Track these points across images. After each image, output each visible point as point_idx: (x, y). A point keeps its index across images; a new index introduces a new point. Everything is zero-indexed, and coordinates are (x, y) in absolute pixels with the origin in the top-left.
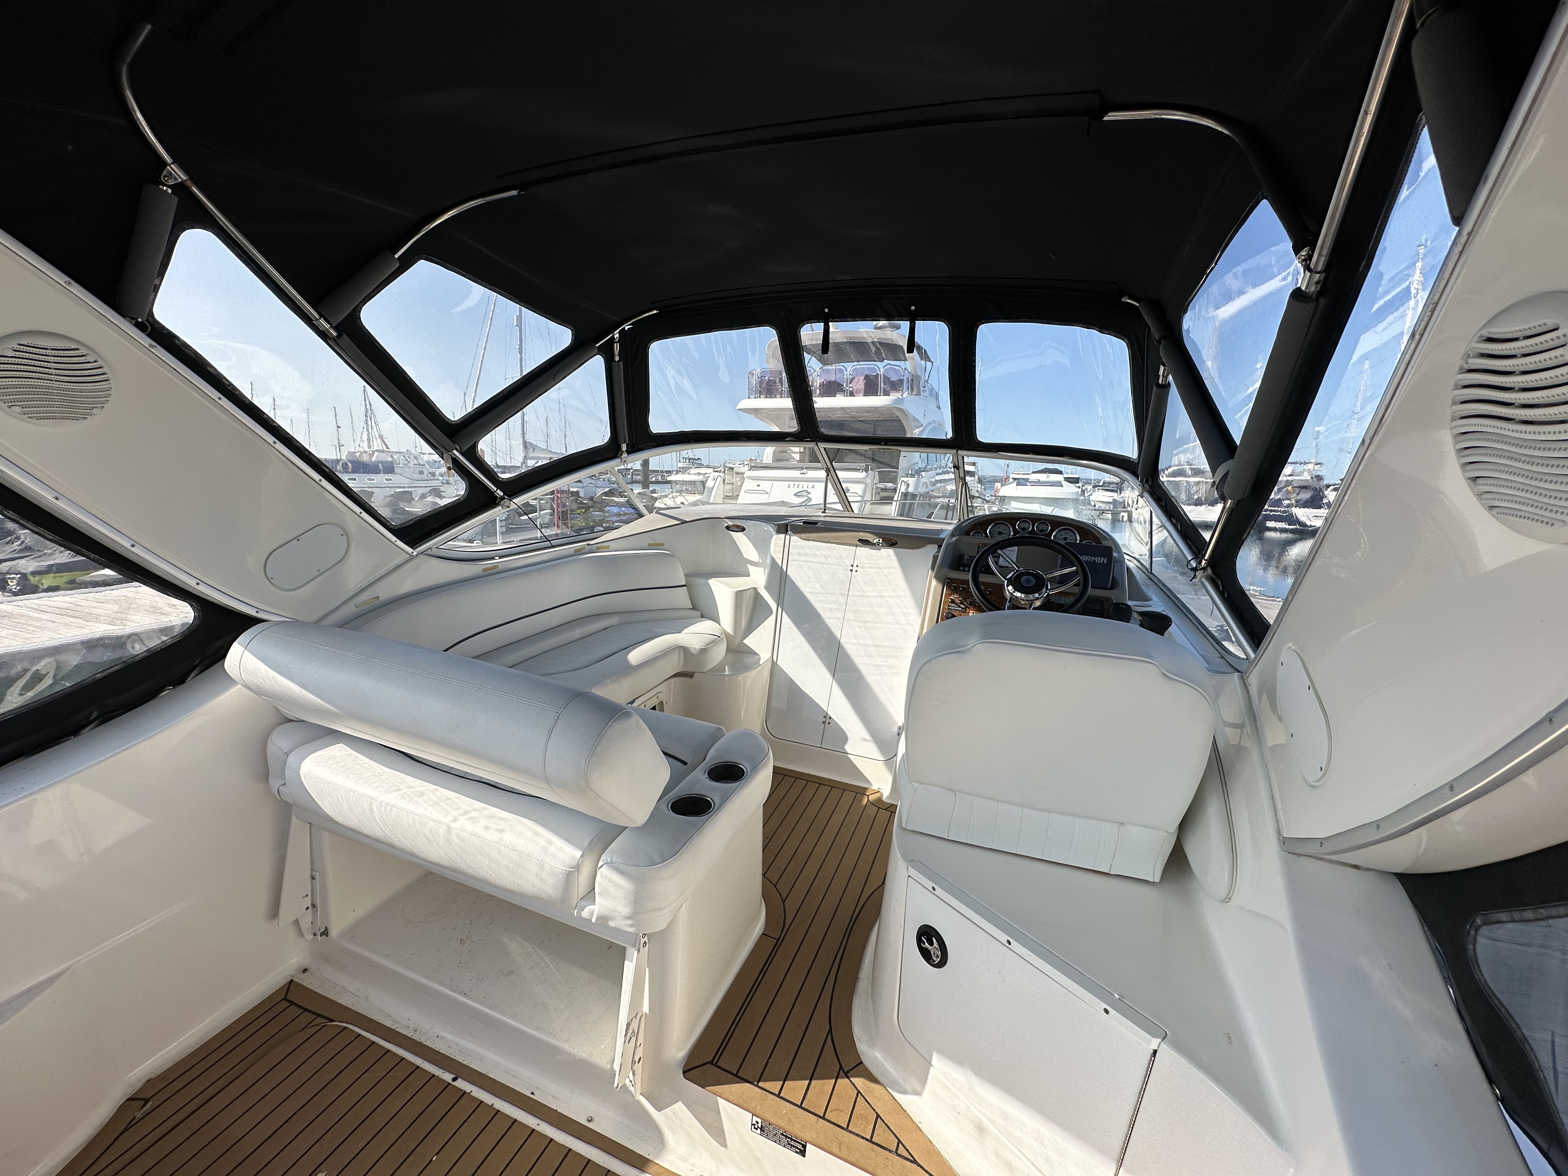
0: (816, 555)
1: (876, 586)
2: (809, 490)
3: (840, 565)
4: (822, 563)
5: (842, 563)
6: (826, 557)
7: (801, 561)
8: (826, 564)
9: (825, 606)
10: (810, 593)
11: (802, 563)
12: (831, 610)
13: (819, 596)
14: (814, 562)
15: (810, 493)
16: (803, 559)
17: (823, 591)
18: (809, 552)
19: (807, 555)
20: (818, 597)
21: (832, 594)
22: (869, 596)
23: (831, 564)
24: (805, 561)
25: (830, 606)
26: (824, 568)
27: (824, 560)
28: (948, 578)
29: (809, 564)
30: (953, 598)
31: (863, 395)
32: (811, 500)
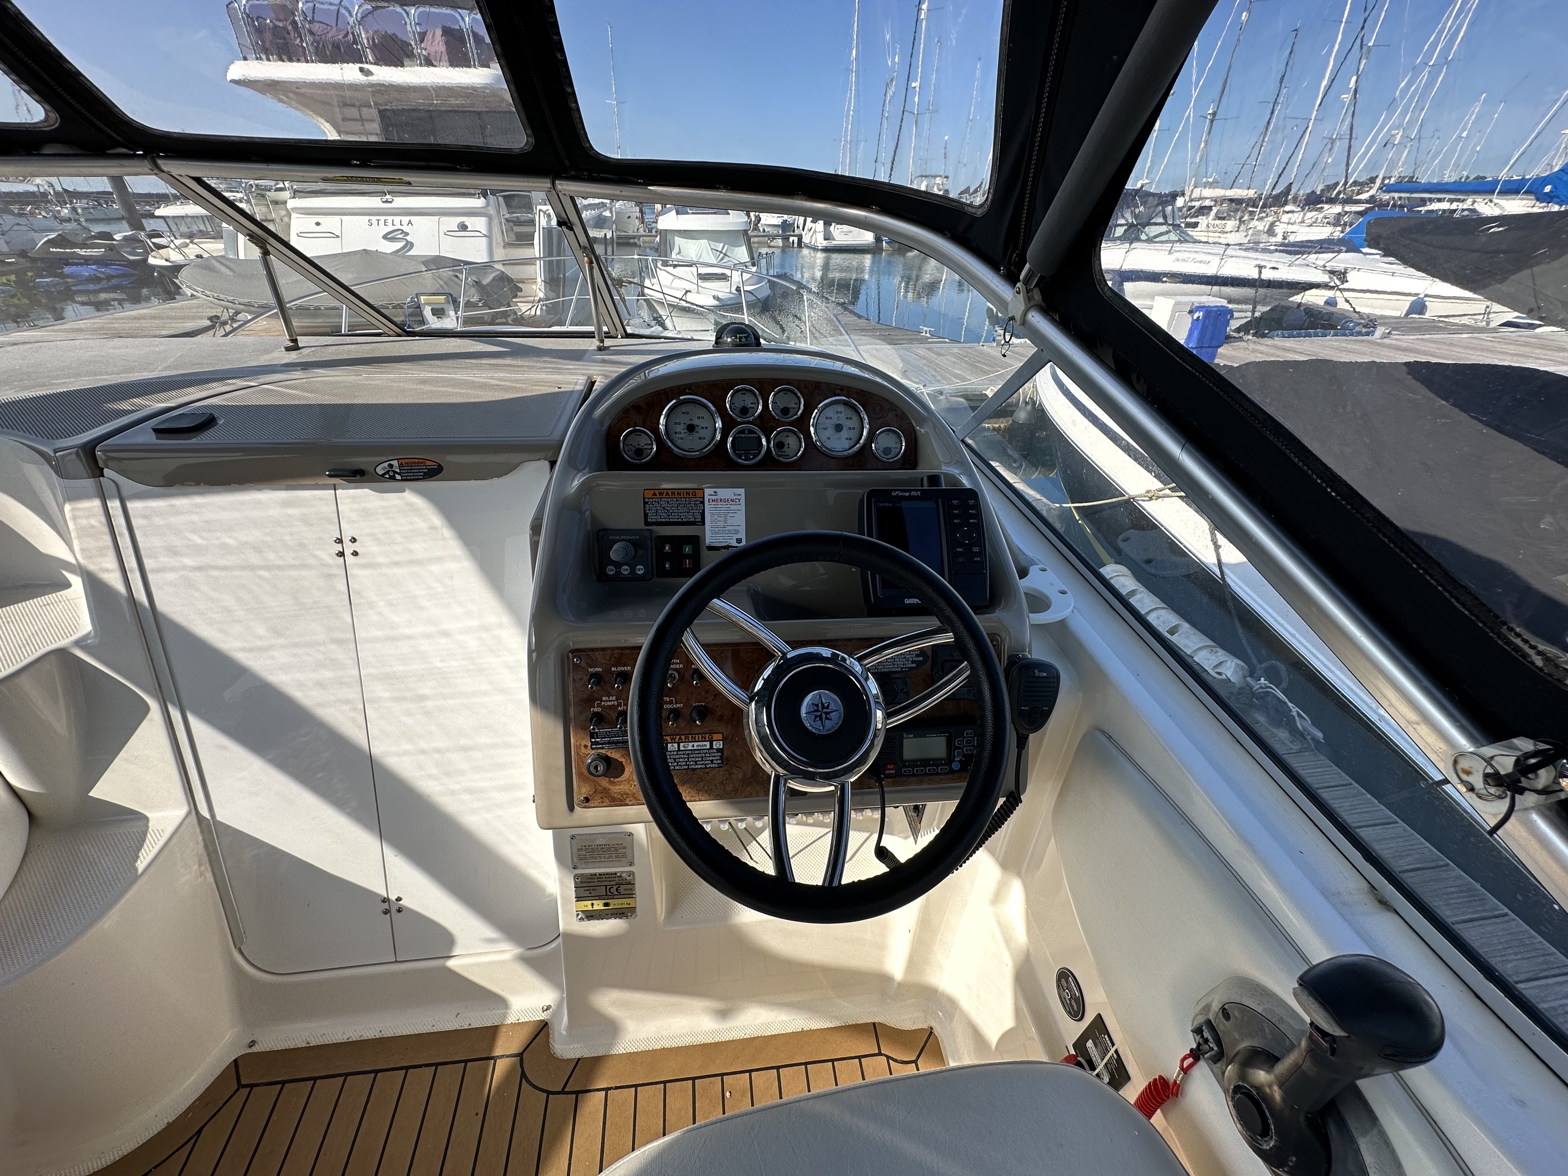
1: (420, 608)
2: (405, 228)
3: (304, 566)
4: (252, 568)
5: (312, 561)
6: (256, 549)
7: (184, 567)
8: (267, 568)
9: (300, 676)
10: (243, 650)
11: (192, 574)
12: (319, 682)
13: (275, 653)
14: (228, 568)
15: (407, 234)
16: (189, 562)
17: (282, 640)
18: (200, 540)
19: (198, 550)
21: (307, 644)
22: (411, 637)
23: (279, 568)
24: (199, 569)
25: (313, 673)
26: (262, 578)
27: (254, 559)
28: (576, 652)
29: (215, 573)
30: (599, 710)
31: (448, 64)
32: (412, 245)
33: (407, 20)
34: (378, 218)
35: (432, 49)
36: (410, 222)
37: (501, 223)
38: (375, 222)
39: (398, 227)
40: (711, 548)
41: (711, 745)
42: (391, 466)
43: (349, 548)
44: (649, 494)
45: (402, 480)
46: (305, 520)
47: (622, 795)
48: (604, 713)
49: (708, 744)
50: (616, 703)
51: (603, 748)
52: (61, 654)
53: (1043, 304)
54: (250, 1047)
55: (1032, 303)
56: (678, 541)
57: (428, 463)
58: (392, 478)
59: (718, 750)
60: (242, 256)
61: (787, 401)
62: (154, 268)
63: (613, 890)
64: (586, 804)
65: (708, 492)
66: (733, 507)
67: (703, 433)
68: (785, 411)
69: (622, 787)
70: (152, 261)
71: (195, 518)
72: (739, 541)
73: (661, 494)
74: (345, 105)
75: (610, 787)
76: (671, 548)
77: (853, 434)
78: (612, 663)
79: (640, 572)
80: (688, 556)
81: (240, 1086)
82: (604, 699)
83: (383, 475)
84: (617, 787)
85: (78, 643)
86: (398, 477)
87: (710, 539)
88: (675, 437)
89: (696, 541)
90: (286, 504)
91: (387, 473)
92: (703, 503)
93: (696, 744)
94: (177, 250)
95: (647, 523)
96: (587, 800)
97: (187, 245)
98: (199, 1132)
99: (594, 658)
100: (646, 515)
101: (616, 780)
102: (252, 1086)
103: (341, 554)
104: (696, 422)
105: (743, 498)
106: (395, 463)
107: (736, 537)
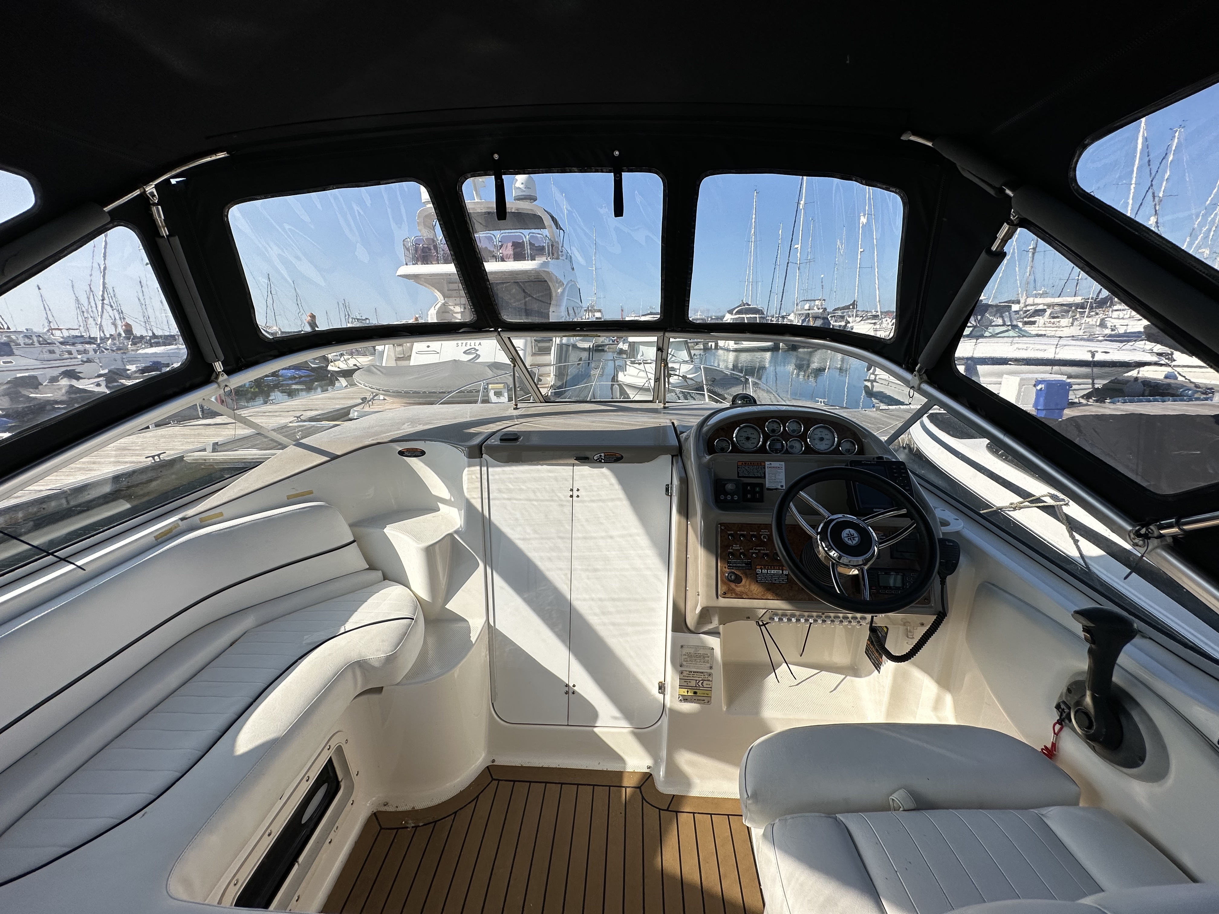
0: (521, 490)
1: (601, 523)
2: (477, 348)
3: (552, 500)
4: (530, 500)
5: (556, 498)
6: (534, 492)
7: (504, 499)
8: (536, 500)
9: (542, 554)
10: (520, 539)
11: (505, 501)
12: (550, 559)
13: (534, 542)
14: (520, 500)
15: (477, 350)
16: (505, 496)
17: (536, 536)
18: (511, 487)
19: (510, 491)
20: (531, 544)
21: (548, 539)
22: (595, 538)
23: (542, 501)
24: (509, 499)
25: (548, 554)
26: (533, 505)
27: (532, 496)
28: (721, 524)
29: (514, 502)
30: (732, 551)
31: (513, 259)
32: (479, 356)
33: (495, 240)
34: (462, 342)
35: (505, 253)
36: (480, 344)
37: (532, 342)
38: (460, 344)
39: (473, 346)
40: (768, 489)
41: (783, 572)
42: (601, 456)
43: (575, 493)
44: (740, 464)
45: (604, 462)
46: (556, 479)
47: (741, 593)
49: (781, 571)
50: (739, 548)
51: (733, 569)
52: (450, 535)
53: (929, 381)
54: (493, 762)
55: (923, 380)
56: (754, 485)
57: (617, 455)
58: (600, 462)
59: (786, 575)
60: (384, 365)
61: (795, 426)
62: (329, 371)
63: (700, 684)
64: (725, 596)
65: (767, 463)
66: (779, 471)
67: (753, 441)
68: (794, 431)
70: (330, 368)
71: (511, 476)
72: (782, 486)
73: (745, 464)
74: (450, 283)
75: (736, 589)
76: (750, 488)
77: (829, 442)
78: (738, 530)
79: (736, 499)
80: (757, 492)
81: (493, 779)
82: (734, 546)
83: (596, 460)
84: (740, 589)
85: (456, 532)
86: (603, 461)
87: (768, 485)
88: (740, 443)
89: (762, 486)
90: (550, 471)
91: (598, 459)
92: (765, 468)
93: (775, 571)
94: (344, 362)
95: (739, 477)
96: (725, 593)
97: (349, 359)
98: (478, 797)
99: (729, 527)
100: (738, 473)
101: (739, 585)
102: (499, 780)
103: (572, 496)
104: (750, 436)
105: (784, 466)
106: (603, 454)
107: (780, 484)
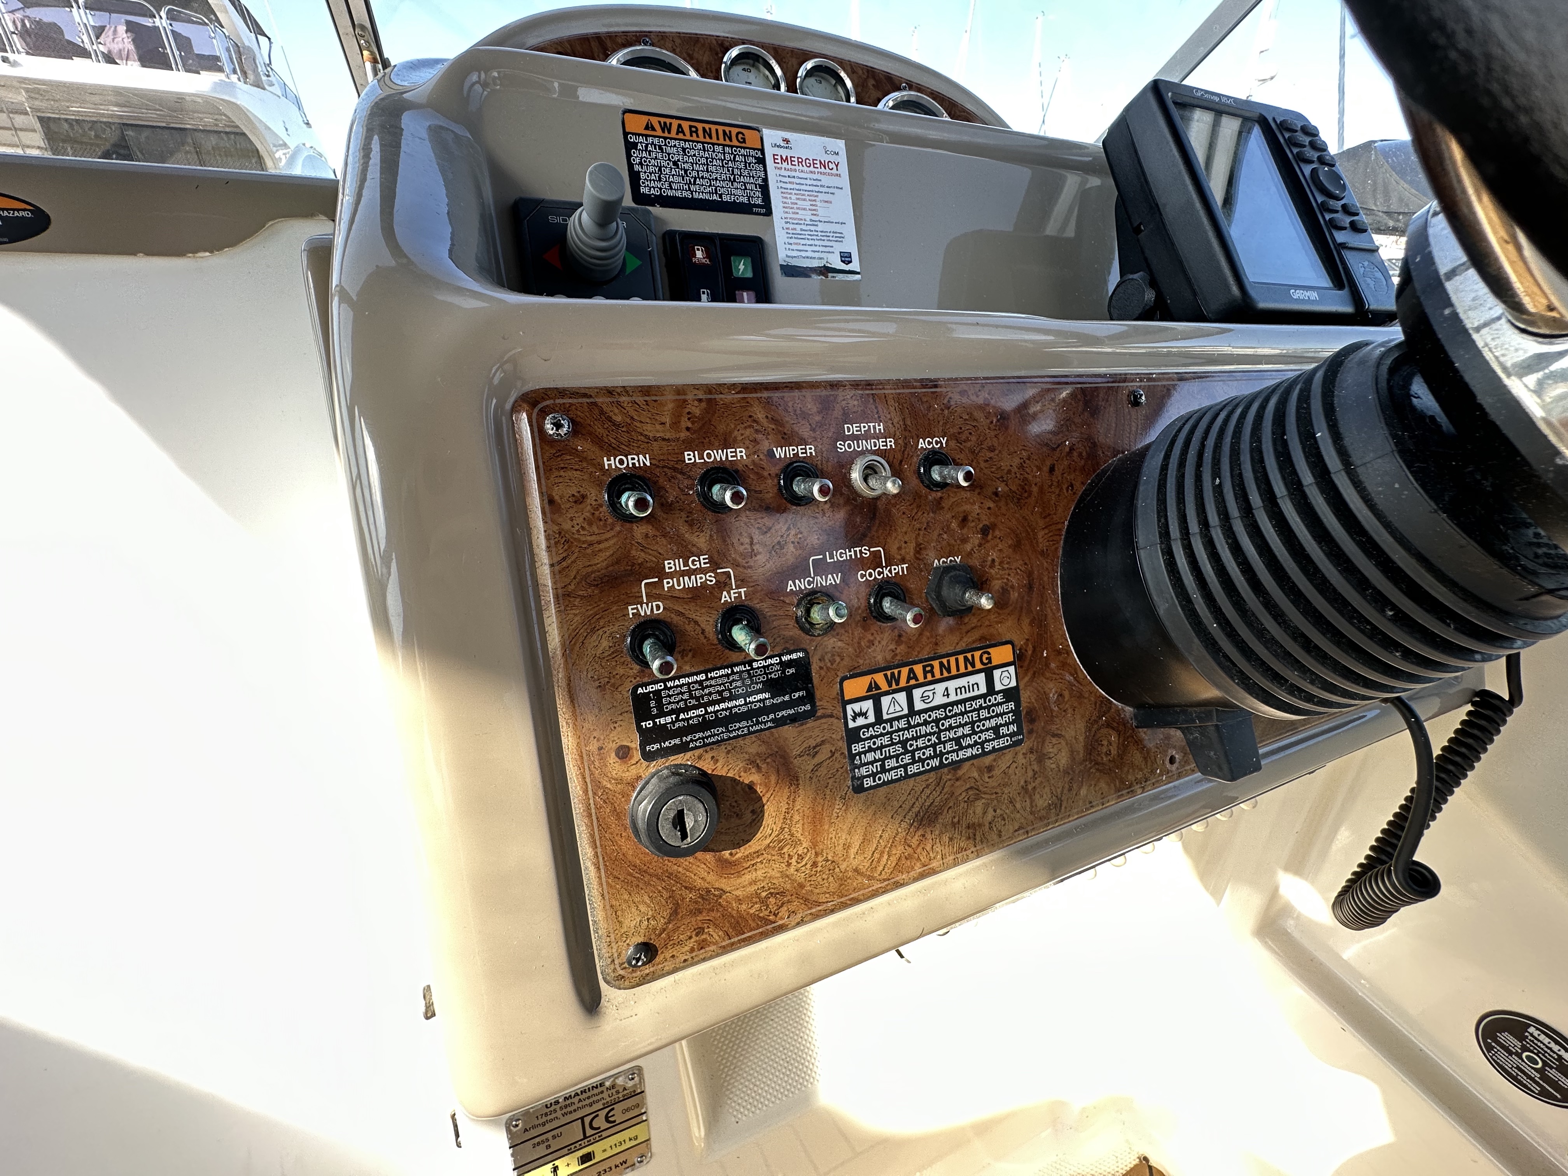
30: (657, 609)
31: (139, 63)
35: (114, 46)
40: (791, 271)
41: (990, 682)
44: (636, 124)
47: (764, 902)
48: (676, 619)
49: (981, 678)
50: (711, 579)
51: (683, 748)
61: (823, 94)
63: (600, 1122)
64: (648, 969)
65: (771, 136)
66: (826, 180)
69: (760, 873)
73: (665, 127)
75: (723, 884)
76: (708, 254)
78: (684, 435)
80: (744, 283)
82: (670, 566)
84: (747, 877)
87: (786, 248)
89: (755, 250)
92: (762, 161)
93: (952, 685)
95: (638, 198)
96: (648, 950)
99: (618, 419)
100: (634, 177)
101: (741, 853)
105: (843, 159)
107: (839, 248)
